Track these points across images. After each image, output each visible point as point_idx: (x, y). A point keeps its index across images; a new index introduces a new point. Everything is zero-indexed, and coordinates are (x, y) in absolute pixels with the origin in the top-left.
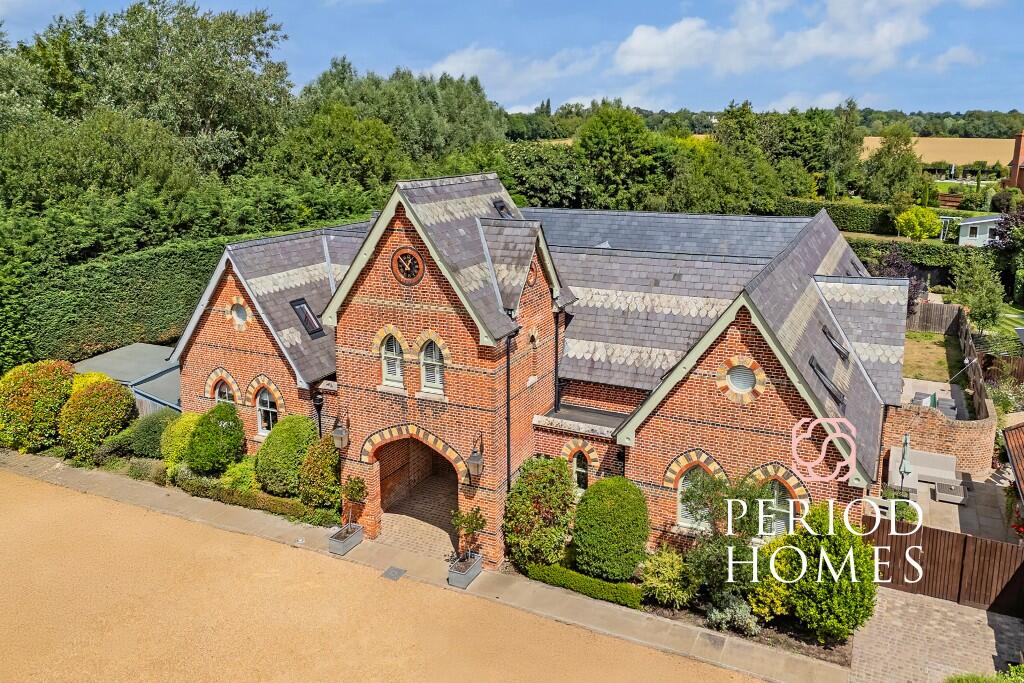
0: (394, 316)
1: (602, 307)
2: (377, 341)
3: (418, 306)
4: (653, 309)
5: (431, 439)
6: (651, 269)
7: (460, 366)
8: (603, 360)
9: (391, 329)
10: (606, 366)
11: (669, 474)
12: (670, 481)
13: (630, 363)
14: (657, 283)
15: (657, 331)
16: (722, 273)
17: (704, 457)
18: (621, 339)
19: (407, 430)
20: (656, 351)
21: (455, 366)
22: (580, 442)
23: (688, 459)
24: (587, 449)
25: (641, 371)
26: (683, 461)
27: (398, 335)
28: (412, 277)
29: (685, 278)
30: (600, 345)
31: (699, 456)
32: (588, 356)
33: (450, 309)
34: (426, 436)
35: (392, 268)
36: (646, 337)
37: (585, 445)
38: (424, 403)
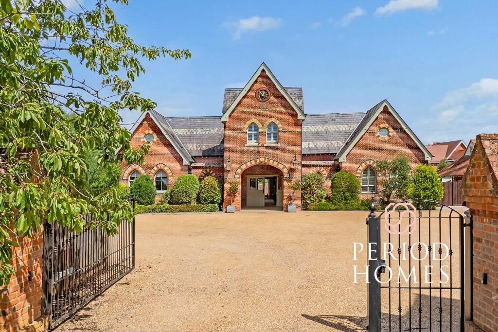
0: (255, 115)
1: (307, 131)
2: (246, 126)
3: (267, 109)
4: (328, 130)
5: (271, 162)
6: (321, 118)
7: (286, 130)
8: (313, 147)
9: (254, 120)
10: (315, 148)
11: (358, 171)
12: (359, 173)
13: (325, 146)
14: (326, 122)
15: (332, 136)
16: (350, 117)
17: (372, 162)
18: (318, 140)
19: (259, 160)
20: (333, 142)
21: (283, 130)
22: (318, 168)
23: (366, 164)
24: (321, 170)
25: (330, 148)
26: (364, 165)
27: (257, 122)
28: (264, 99)
29: (337, 120)
30: (311, 143)
31: (370, 162)
32: (307, 147)
33: (282, 109)
34: (269, 161)
35: (255, 96)
36: (328, 138)
37: (320, 169)
38: (268, 148)
